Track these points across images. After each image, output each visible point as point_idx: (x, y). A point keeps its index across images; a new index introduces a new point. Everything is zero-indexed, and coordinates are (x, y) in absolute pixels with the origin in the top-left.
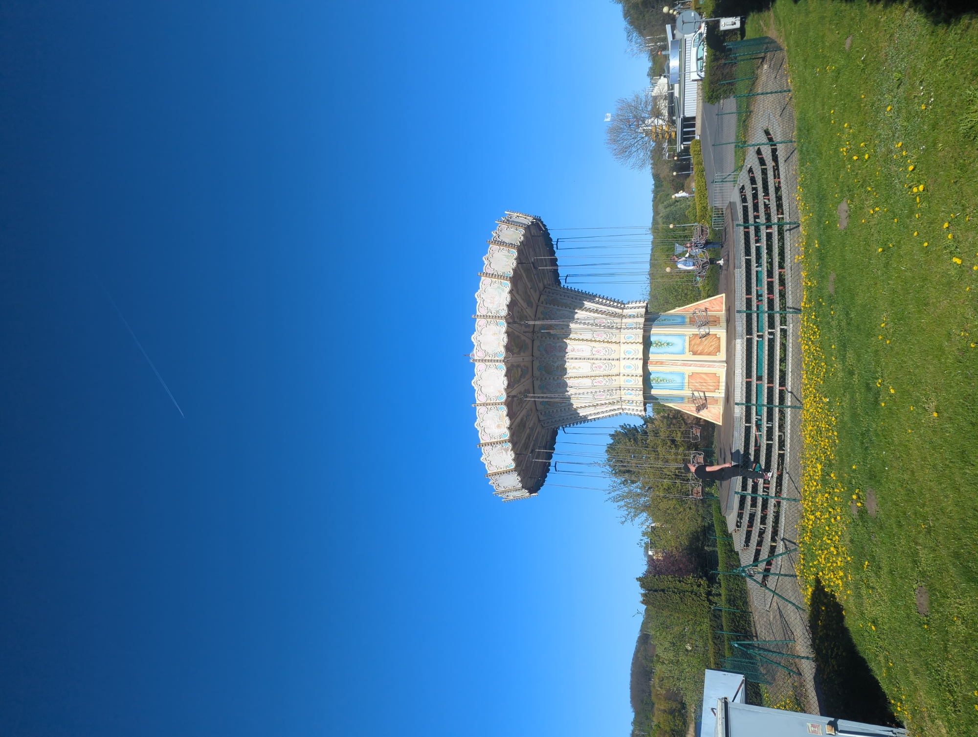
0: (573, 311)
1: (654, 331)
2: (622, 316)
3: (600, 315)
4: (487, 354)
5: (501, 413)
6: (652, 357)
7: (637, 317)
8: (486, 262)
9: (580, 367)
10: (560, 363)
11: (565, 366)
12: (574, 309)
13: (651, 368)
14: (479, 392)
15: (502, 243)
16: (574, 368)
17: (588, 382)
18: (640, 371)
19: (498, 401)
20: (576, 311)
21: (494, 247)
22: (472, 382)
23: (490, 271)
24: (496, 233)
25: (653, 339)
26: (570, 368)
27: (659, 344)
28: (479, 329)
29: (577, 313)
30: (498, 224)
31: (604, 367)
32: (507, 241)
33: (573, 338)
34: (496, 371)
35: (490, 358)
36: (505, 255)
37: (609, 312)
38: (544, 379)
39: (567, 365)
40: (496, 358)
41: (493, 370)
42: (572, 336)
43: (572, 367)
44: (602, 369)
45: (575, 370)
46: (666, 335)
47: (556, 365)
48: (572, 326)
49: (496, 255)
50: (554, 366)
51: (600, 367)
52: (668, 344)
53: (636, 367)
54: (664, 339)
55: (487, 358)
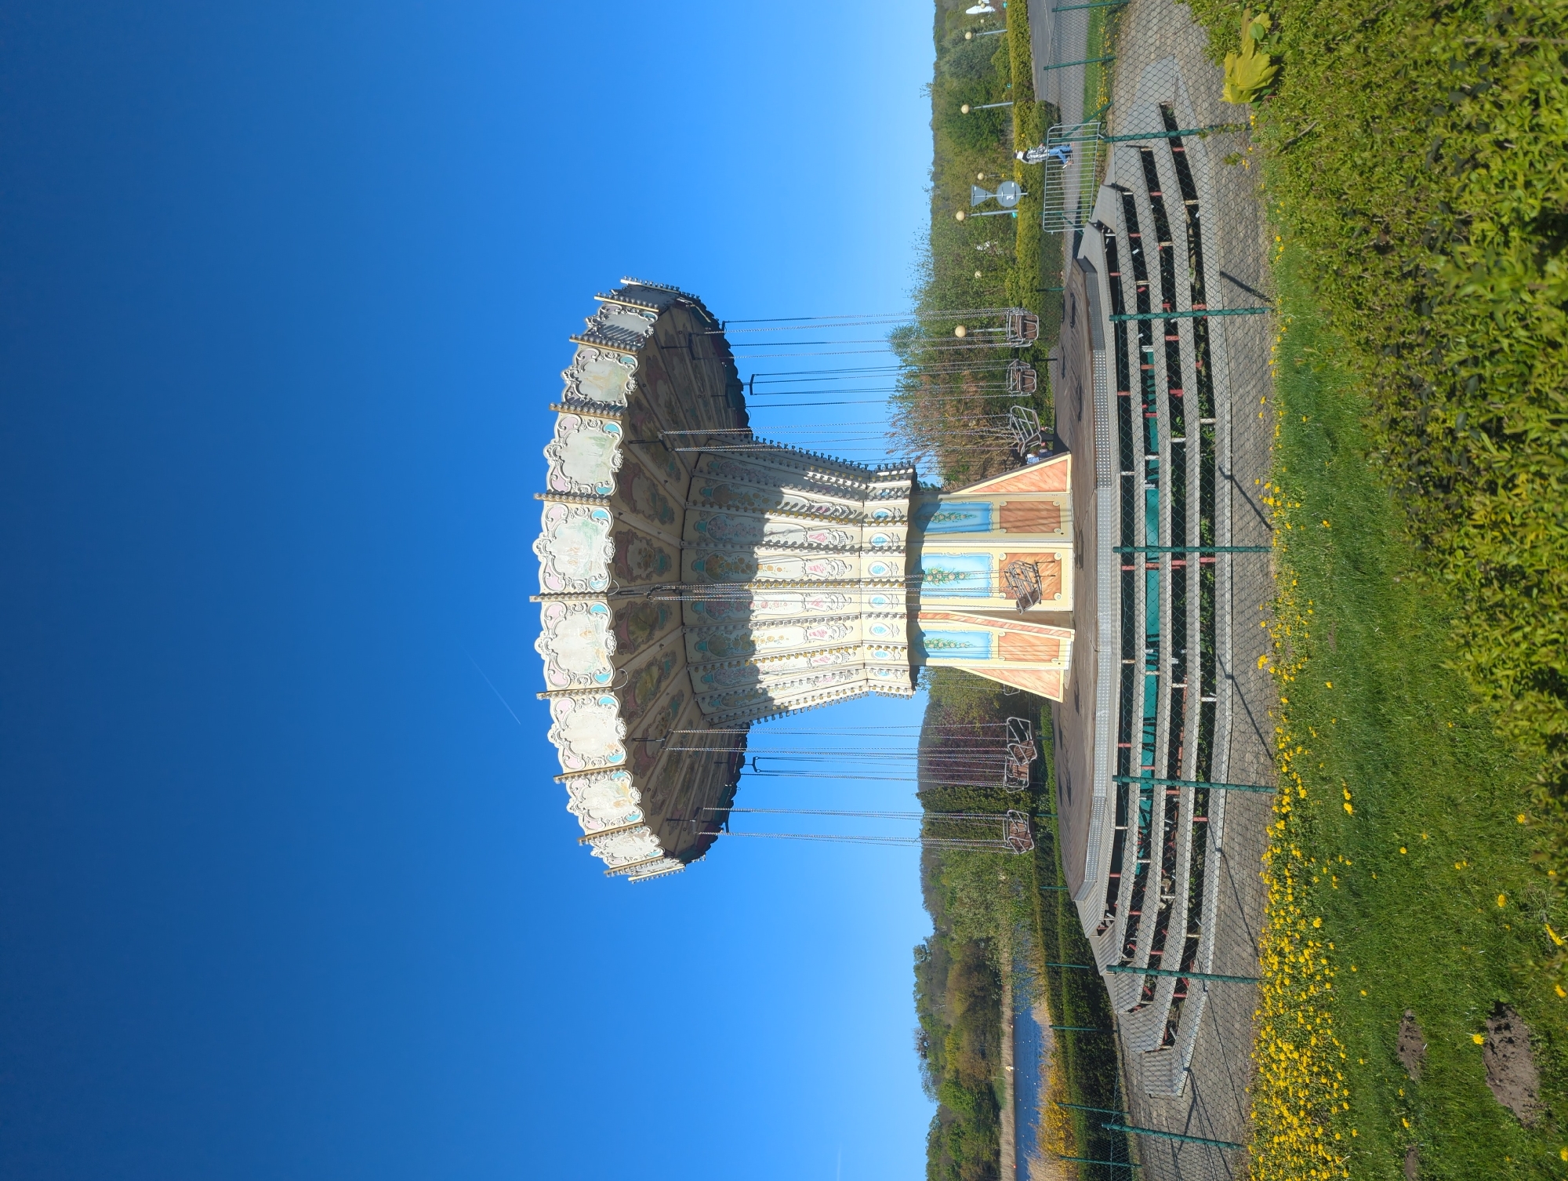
0: (761, 516)
1: (927, 548)
2: (860, 520)
3: (816, 523)
4: (572, 677)
5: (619, 783)
6: (926, 603)
7: (894, 521)
8: (551, 462)
9: (782, 637)
10: (740, 633)
11: (752, 638)
12: (763, 513)
13: (923, 625)
14: (567, 752)
15: (587, 405)
16: (770, 639)
17: (802, 662)
18: (902, 638)
19: (609, 765)
20: (767, 516)
21: (567, 419)
22: (549, 735)
23: (561, 486)
24: (572, 376)
25: (926, 565)
26: (762, 641)
27: (941, 576)
28: (551, 624)
29: (768, 519)
30: (575, 346)
31: (830, 632)
32: (597, 396)
33: (763, 580)
34: (596, 709)
35: (582, 686)
36: (594, 438)
37: (836, 510)
38: (709, 666)
39: (756, 635)
40: (595, 685)
41: (590, 708)
42: (761, 575)
43: (765, 638)
44: (826, 637)
45: (772, 644)
46: (952, 557)
47: (733, 637)
48: (760, 552)
49: (575, 438)
50: (729, 639)
51: (823, 633)
52: (957, 575)
53: (894, 630)
54: (948, 566)
55: (575, 686)
